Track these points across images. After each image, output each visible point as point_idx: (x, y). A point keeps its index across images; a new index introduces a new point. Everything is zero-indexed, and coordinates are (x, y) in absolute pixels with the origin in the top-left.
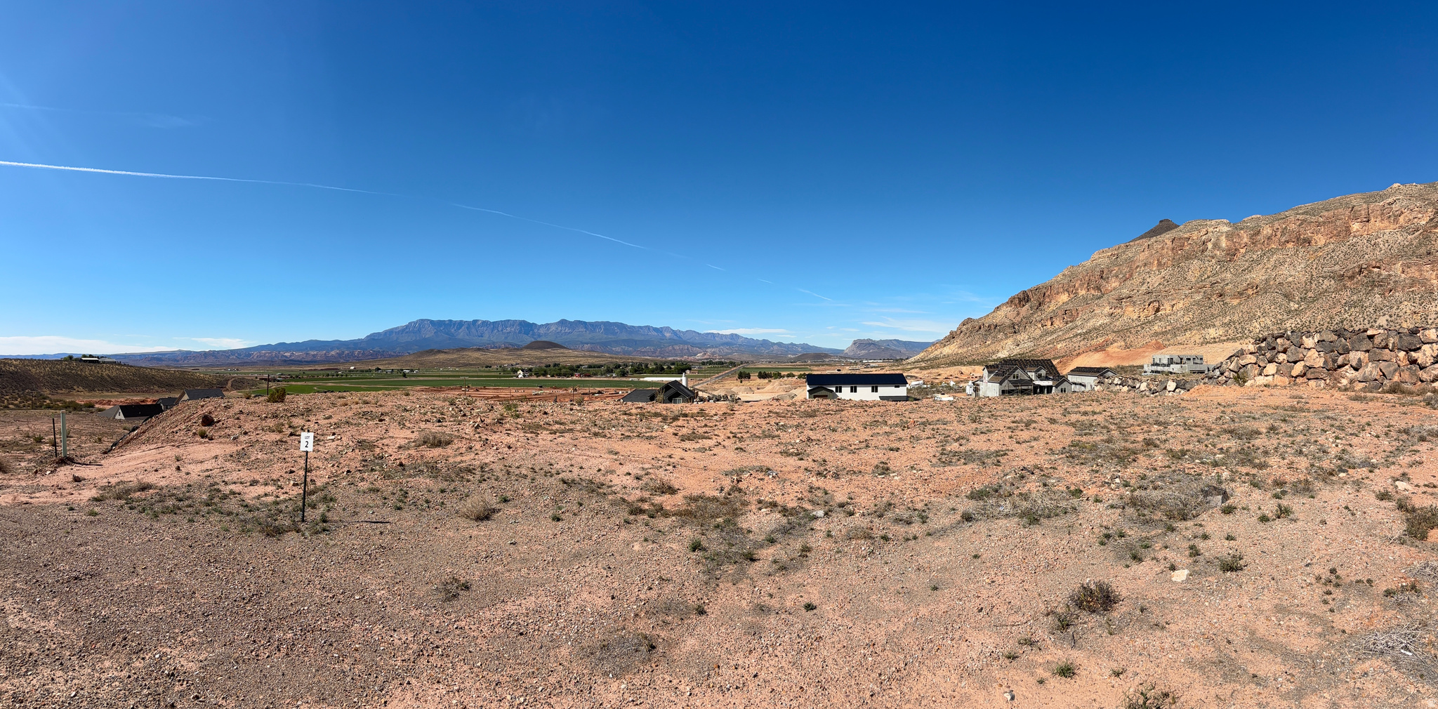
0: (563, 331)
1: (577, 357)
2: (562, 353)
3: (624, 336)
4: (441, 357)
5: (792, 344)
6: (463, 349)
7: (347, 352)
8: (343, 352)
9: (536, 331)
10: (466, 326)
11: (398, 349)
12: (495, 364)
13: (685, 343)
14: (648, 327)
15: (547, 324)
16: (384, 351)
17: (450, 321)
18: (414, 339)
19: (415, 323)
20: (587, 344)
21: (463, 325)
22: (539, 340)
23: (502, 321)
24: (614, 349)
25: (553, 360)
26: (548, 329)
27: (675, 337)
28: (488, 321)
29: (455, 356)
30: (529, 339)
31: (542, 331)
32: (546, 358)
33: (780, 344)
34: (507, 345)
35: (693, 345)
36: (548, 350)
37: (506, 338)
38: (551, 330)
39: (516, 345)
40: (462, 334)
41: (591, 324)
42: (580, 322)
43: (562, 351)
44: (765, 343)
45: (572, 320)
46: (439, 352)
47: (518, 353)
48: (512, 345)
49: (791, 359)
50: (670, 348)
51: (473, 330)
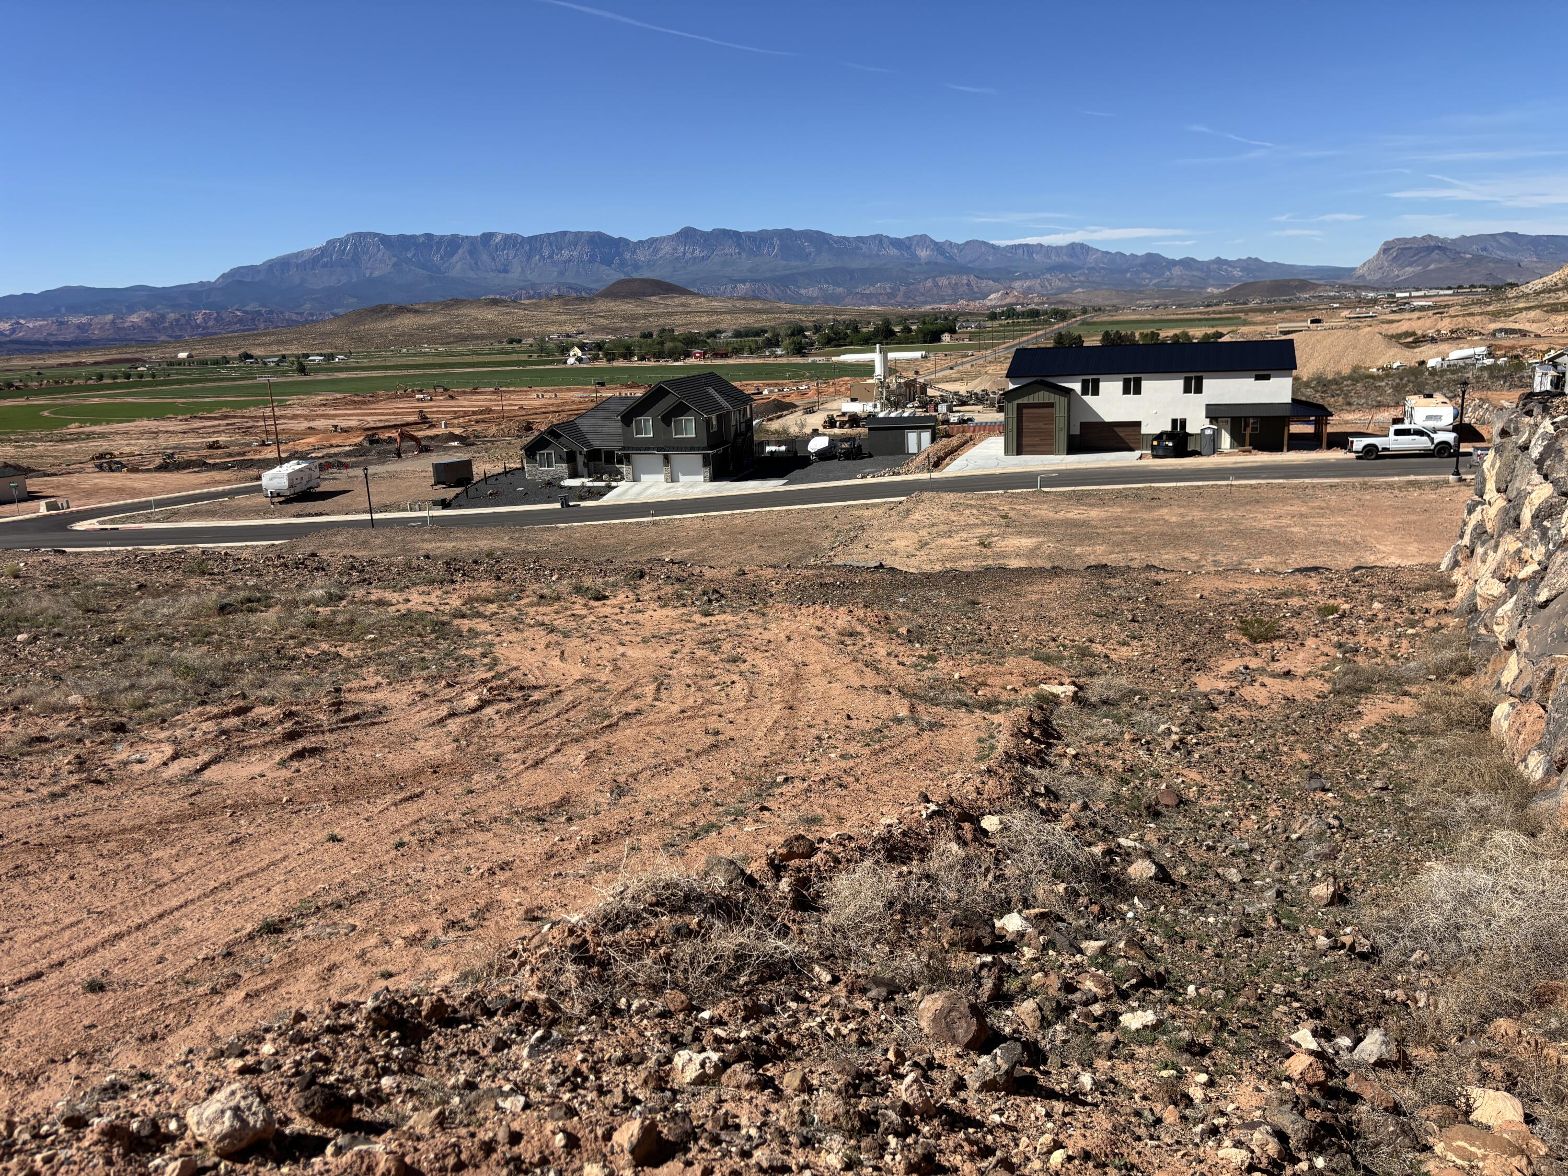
0: (688, 255)
1: (715, 312)
2: (682, 305)
3: (825, 261)
4: (407, 321)
5: (1218, 261)
6: (457, 302)
7: (172, 316)
8: (163, 316)
9: (627, 255)
10: (466, 247)
11: (308, 306)
12: (529, 334)
13: (962, 270)
14: (879, 239)
15: (652, 241)
16: (271, 312)
17: (429, 236)
18: (344, 280)
19: (343, 242)
20: (743, 281)
21: (459, 246)
22: (636, 276)
23: (549, 235)
24: (803, 291)
25: (662, 321)
26: (656, 251)
27: (940, 259)
28: (517, 236)
29: (438, 319)
30: (612, 276)
31: (641, 256)
32: (645, 316)
33: (1188, 263)
34: (564, 290)
35: (982, 274)
36: (653, 299)
37: (561, 273)
38: (663, 252)
39: (585, 289)
40: (458, 267)
41: (751, 236)
42: (725, 232)
43: (683, 299)
44: (1153, 262)
45: (707, 228)
46: (402, 310)
47: (585, 307)
48: (576, 290)
49: (1213, 296)
50: (929, 283)
51: (485, 257)
